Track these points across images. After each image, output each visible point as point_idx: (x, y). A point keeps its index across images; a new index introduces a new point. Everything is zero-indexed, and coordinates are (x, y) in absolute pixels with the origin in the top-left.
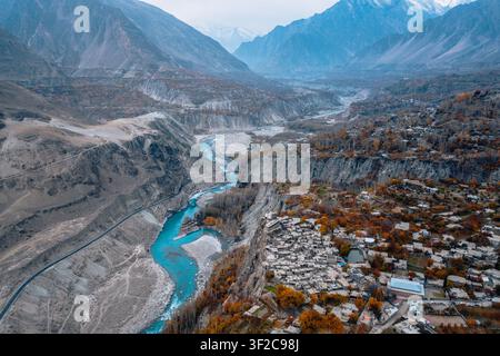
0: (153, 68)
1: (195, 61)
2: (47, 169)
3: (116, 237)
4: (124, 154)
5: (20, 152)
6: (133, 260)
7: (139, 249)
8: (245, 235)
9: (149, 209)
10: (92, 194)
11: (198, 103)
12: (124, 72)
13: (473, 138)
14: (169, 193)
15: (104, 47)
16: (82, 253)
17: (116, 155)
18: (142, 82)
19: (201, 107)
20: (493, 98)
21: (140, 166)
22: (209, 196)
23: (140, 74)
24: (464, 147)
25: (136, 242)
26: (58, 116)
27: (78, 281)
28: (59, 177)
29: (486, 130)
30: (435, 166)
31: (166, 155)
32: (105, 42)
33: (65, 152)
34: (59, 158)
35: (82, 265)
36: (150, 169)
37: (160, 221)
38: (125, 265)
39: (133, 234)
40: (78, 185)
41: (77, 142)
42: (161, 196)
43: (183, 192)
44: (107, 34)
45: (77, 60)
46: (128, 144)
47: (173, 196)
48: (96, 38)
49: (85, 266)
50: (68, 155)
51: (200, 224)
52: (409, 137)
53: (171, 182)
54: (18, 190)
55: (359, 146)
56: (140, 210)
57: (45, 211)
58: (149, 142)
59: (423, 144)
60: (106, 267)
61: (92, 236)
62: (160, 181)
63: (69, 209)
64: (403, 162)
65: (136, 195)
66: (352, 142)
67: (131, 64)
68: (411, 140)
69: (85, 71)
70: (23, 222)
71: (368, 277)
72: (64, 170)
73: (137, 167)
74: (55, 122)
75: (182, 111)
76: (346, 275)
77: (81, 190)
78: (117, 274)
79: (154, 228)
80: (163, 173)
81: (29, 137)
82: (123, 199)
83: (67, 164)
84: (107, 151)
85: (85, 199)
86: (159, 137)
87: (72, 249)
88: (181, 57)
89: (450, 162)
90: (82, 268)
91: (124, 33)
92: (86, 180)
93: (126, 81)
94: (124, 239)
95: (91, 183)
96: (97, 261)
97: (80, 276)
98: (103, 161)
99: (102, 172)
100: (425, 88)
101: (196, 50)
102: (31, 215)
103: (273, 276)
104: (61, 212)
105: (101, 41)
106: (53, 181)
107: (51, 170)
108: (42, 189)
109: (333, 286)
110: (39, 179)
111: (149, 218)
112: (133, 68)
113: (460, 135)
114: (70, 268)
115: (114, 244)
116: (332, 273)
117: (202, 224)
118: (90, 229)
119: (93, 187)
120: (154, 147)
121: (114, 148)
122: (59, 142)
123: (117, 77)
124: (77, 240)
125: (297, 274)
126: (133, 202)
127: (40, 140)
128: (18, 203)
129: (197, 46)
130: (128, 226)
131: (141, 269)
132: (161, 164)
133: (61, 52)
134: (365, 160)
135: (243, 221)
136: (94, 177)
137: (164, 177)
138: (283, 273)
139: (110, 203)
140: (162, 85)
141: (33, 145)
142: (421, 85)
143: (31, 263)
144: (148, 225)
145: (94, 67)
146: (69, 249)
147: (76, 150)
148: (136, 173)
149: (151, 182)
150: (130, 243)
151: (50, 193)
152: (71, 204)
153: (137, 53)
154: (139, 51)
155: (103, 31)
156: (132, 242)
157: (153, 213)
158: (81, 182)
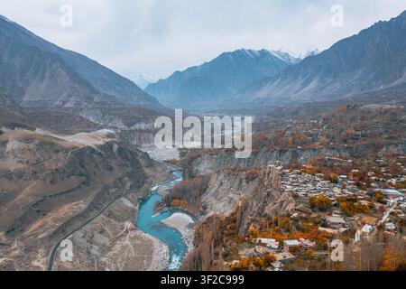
0: (89, 99)
1: (118, 96)
2: (46, 164)
3: (109, 216)
4: (100, 154)
5: (23, 151)
6: (127, 232)
7: (129, 224)
8: (208, 210)
9: (126, 196)
10: (84, 183)
11: (129, 125)
12: (64, 103)
13: (358, 133)
14: (137, 185)
15: (45, 83)
16: (89, 226)
17: (95, 156)
18: (81, 110)
19: (133, 128)
20: (362, 108)
21: (113, 164)
22: (165, 187)
23: (78, 104)
24: (352, 139)
25: (124, 220)
26: (39, 127)
27: (91, 247)
28: (57, 170)
29: (363, 128)
30: (339, 151)
31: (130, 157)
32: (46, 80)
33: (58, 152)
34: (54, 156)
35: (91, 235)
36: (121, 166)
37: (135, 205)
38: (122, 236)
39: (119, 213)
40: (72, 177)
41: (64, 145)
42: (131, 187)
43: (146, 185)
44: (47, 73)
45: (22, 93)
46: (101, 147)
47: (139, 187)
48: (38, 76)
49: (93, 236)
50: (60, 153)
51: (169, 206)
52: (311, 135)
53: (137, 176)
54: (25, 180)
55: (277, 143)
56: (119, 196)
57: (51, 196)
58: (116, 147)
59: (323, 139)
60: (109, 236)
61: (92, 214)
62: (130, 175)
63: (69, 195)
64: (315, 150)
65: (115, 185)
66: (270, 141)
67: (70, 96)
68: (314, 137)
69: (30, 102)
70: (36, 204)
72: (60, 165)
73: (111, 164)
74: (39, 131)
75: (119, 131)
78: (118, 242)
79: (133, 210)
80: (131, 169)
81: (28, 140)
82: (106, 188)
83: (61, 161)
84: (88, 152)
85: (79, 187)
86: (121, 143)
87: (81, 223)
88: (107, 92)
89: (347, 148)
91: (63, 72)
92: (77, 172)
93: (68, 109)
94: (115, 218)
95: (82, 175)
96: (100, 233)
97: (92, 243)
98: (86, 159)
99: (87, 167)
100: (297, 112)
101: (118, 88)
102: (40, 199)
103: (298, 196)
104: (63, 196)
105: (42, 79)
106: (52, 173)
107: (50, 165)
108: (44, 180)
110: (42, 171)
111: (127, 203)
112: (72, 99)
113: (349, 131)
114: (84, 237)
115: (110, 221)
118: (90, 209)
119: (84, 178)
120: (120, 150)
121: (92, 150)
122: (52, 144)
123: (58, 107)
124: (83, 216)
125: (314, 193)
126: (114, 190)
127: (37, 142)
128: (27, 190)
129: (118, 84)
130: (114, 207)
131: (137, 238)
132: (128, 163)
133: (7, 88)
134: (285, 151)
135: (203, 201)
136: (82, 170)
137: (132, 173)
139: (99, 190)
140: (98, 112)
141: (32, 146)
142: (293, 110)
143: (54, 233)
144: (128, 208)
145: (37, 99)
146: (79, 223)
147: (66, 150)
148: (111, 169)
149: (124, 176)
150: (119, 220)
151: (52, 182)
152: (69, 191)
153: (75, 88)
154: (77, 86)
155: (44, 71)
156: (121, 219)
157: (128, 199)
158: (73, 174)
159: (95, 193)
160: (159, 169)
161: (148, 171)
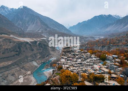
0: (46, 30)
2: (4, 47)
3: (22, 68)
4: (30, 45)
7: (29, 72)
10: (16, 55)
12: (38, 31)
14: (43, 57)
16: (7, 72)
17: (27, 45)
23: (42, 31)
25: (29, 70)
26: (13, 35)
27: (3, 81)
28: (7, 49)
32: (34, 24)
33: (11, 42)
34: (8, 44)
35: (6, 76)
36: (37, 49)
37: (38, 65)
40: (13, 52)
41: (16, 40)
42: (40, 57)
43: (47, 57)
45: (27, 28)
49: (7, 76)
53: (44, 54)
56: (32, 61)
60: (15, 77)
61: (13, 67)
62: (40, 53)
63: (7, 58)
64: (118, 46)
65: (31, 56)
66: (100, 43)
69: (29, 31)
71: (120, 69)
72: (9, 47)
73: (34, 49)
74: (11, 36)
76: (106, 67)
77: (13, 53)
79: (36, 67)
80: (42, 51)
82: (27, 57)
83: (11, 46)
84: (25, 43)
85: (14, 56)
86: (42, 41)
87: (4, 70)
88: (54, 28)
90: (6, 77)
91: (39, 21)
92: (16, 50)
93: (39, 33)
94: (25, 69)
95: (17, 51)
96: (12, 75)
97: (4, 80)
98: (23, 46)
99: (22, 49)
101: (58, 27)
103: (62, 68)
104: (5, 59)
106: (5, 50)
109: (98, 72)
111: (35, 64)
112: (41, 30)
114: (1, 76)
115: (20, 70)
116: (96, 67)
117: (52, 66)
118: (12, 65)
119: (17, 53)
120: (40, 44)
121: (27, 43)
122: (9, 40)
123: (37, 32)
124: (7, 68)
125: (76, 67)
126: (30, 58)
127: (4, 38)
129: (58, 26)
130: (27, 65)
131: (27, 79)
132: (41, 48)
133: (23, 26)
136: (18, 50)
137: (42, 52)
138: (68, 66)
139: (22, 58)
140: (48, 34)
141: (1, 40)
144: (34, 65)
145: (31, 30)
147: (14, 42)
148: (33, 50)
149: (37, 53)
150: (26, 70)
151: (3, 53)
152: (9, 57)
153: (42, 26)
154: (43, 26)
155: (34, 21)
156: (27, 70)
157: (36, 62)
158: (14, 51)
159: (19, 59)
160: (57, 52)
161: (52, 52)
